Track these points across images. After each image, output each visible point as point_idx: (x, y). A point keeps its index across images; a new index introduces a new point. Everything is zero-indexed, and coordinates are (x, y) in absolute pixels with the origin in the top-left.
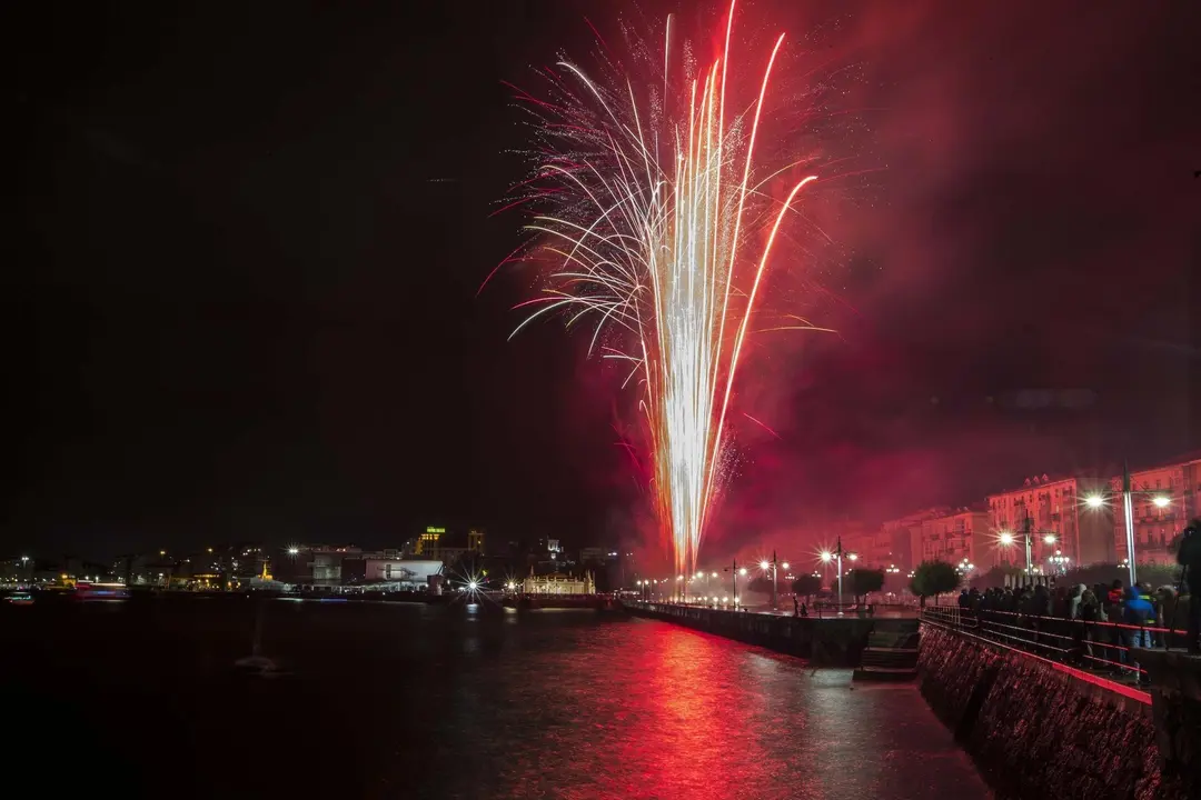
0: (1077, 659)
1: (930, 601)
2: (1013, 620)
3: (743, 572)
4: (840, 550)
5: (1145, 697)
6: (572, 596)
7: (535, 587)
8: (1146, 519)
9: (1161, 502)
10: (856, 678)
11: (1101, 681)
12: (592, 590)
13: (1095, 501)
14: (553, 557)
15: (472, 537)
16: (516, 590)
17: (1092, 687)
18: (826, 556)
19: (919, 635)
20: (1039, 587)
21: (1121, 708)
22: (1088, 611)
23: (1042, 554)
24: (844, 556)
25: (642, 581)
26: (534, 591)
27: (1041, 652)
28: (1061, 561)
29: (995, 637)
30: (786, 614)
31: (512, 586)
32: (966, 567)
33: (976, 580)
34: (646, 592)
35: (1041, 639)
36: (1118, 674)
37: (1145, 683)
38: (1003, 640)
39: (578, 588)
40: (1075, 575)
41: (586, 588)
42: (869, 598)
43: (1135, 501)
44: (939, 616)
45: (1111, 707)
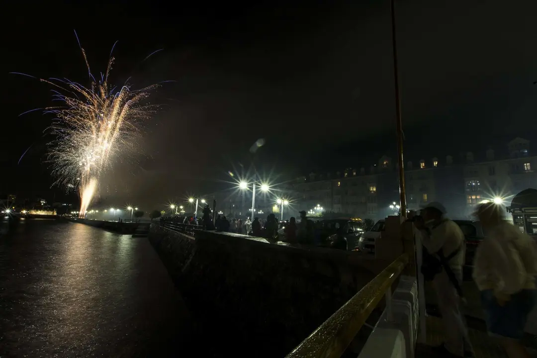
0: (183, 231)
1: (154, 219)
2: (171, 224)
3: (106, 211)
4: (134, 207)
5: (194, 239)
6: (47, 215)
7: (34, 213)
8: (200, 203)
9: (203, 201)
10: (132, 237)
11: (187, 236)
12: (55, 214)
13: (191, 200)
14: (42, 204)
15: (10, 197)
16: (26, 213)
17: (185, 237)
18: (129, 208)
19: (150, 227)
20: (178, 217)
21: (190, 241)
22: (186, 222)
23: (179, 210)
24: (134, 208)
25: (73, 211)
26: (33, 214)
27: (177, 230)
28: (183, 211)
29: (167, 227)
30: (116, 222)
31: (24, 212)
32: (163, 212)
33: (165, 215)
34: (74, 215)
35: (177, 228)
36: (190, 235)
37: (194, 237)
38: (169, 228)
39: (50, 213)
40: (185, 214)
41: (53, 213)
42: (139, 218)
43: (199, 201)
44: (156, 222)
45: (188, 241)
